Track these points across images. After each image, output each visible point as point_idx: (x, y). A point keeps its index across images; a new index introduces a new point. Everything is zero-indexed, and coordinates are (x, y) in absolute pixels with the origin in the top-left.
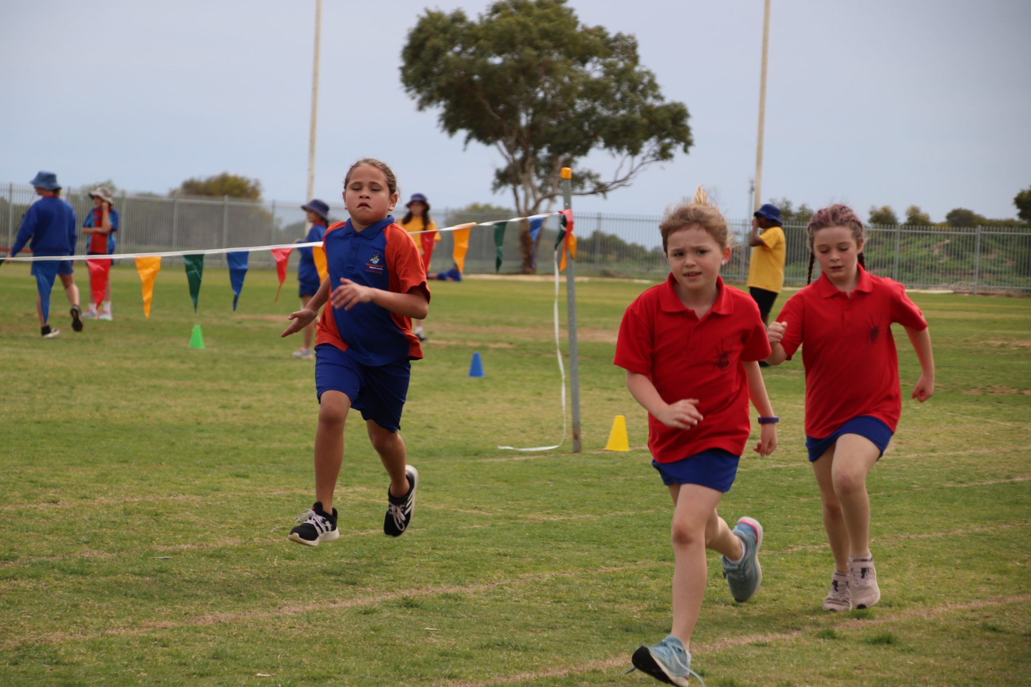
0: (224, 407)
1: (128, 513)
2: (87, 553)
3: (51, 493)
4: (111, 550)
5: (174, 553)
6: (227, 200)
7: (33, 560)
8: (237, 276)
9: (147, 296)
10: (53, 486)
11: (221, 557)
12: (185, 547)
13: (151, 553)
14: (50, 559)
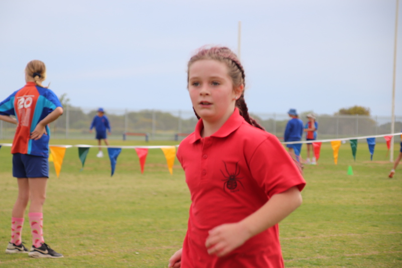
0: (364, 198)
1: (332, 241)
2: (319, 257)
3: (302, 233)
4: (328, 256)
5: (353, 257)
6: (357, 116)
7: (299, 259)
8: (371, 147)
9: (336, 156)
10: (303, 230)
11: (372, 259)
12: (356, 254)
13: (343, 257)
14: (305, 259)
